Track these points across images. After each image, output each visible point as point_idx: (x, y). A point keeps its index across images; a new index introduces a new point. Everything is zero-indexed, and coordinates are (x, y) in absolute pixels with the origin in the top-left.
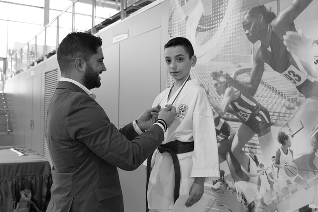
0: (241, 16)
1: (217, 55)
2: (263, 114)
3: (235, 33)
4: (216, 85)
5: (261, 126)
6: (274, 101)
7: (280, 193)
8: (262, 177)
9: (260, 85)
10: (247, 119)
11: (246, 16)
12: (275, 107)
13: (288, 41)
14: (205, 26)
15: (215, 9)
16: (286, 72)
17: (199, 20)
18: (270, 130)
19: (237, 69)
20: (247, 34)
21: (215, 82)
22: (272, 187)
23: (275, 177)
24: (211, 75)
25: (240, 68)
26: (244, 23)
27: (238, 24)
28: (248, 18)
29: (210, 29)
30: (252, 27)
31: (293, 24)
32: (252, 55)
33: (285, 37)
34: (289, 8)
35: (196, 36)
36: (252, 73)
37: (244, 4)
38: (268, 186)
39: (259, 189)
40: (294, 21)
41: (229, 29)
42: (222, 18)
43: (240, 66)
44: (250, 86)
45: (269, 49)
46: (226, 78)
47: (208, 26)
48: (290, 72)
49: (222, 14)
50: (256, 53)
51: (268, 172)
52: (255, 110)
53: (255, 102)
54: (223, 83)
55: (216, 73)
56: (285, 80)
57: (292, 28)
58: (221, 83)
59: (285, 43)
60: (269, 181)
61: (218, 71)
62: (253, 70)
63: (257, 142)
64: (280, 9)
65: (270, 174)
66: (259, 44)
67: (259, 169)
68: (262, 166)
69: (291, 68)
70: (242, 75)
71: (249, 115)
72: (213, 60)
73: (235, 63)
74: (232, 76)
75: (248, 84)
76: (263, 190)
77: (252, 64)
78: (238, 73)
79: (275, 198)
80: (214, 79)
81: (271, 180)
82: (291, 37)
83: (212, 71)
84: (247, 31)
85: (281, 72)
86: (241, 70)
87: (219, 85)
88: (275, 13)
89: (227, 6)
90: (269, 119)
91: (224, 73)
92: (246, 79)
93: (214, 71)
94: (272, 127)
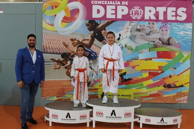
0: (85, 21)
1: (73, 33)
2: (94, 54)
3: (82, 26)
4: (73, 43)
5: (93, 57)
6: (98, 50)
7: (100, 77)
8: (93, 73)
9: (93, 45)
10: (87, 55)
11: (87, 22)
12: (98, 52)
13: (103, 33)
14: (67, 21)
15: (72, 16)
16: (103, 42)
17: (63, 17)
18: (97, 59)
19: (83, 39)
20: (88, 28)
21: (72, 42)
22: (97, 75)
23: (99, 72)
24: (70, 40)
25: (84, 39)
26: (86, 24)
27: (83, 24)
28: (88, 23)
29: (69, 22)
30: (90, 26)
31: (105, 29)
32: (90, 35)
33: (102, 32)
34: (104, 24)
35: (61, 23)
36: (89, 41)
37: (86, 17)
38: (96, 75)
39: (92, 77)
40: (106, 28)
41: (79, 24)
42: (76, 20)
43: (84, 38)
44: (89, 45)
45: (97, 34)
46: (78, 41)
47: (68, 21)
48: (104, 42)
49: (76, 18)
50: (91, 35)
51: (96, 71)
52: (91, 53)
53: (91, 50)
54: (76, 43)
55: (73, 39)
56: (102, 44)
57: (105, 30)
58: (75, 43)
59: (102, 33)
60: (96, 74)
61: (74, 38)
62: (90, 40)
63: (92, 62)
64: (101, 23)
65: (97, 72)
66: (92, 32)
67: (92, 70)
68: (93, 69)
69: (104, 41)
70: (85, 41)
71: (88, 54)
72: (71, 34)
73: (82, 37)
74: (81, 41)
75: (87, 44)
76: (94, 77)
77: (90, 38)
78: (83, 40)
79: (98, 78)
80: (71, 41)
81: (97, 73)
82: (104, 32)
83: (71, 38)
84: (88, 27)
85: (101, 42)
86: (85, 39)
87: (74, 43)
88: (99, 24)
89: (78, 16)
90: (96, 55)
91: (77, 39)
92: (87, 42)
93: (72, 38)
94: (97, 58)
